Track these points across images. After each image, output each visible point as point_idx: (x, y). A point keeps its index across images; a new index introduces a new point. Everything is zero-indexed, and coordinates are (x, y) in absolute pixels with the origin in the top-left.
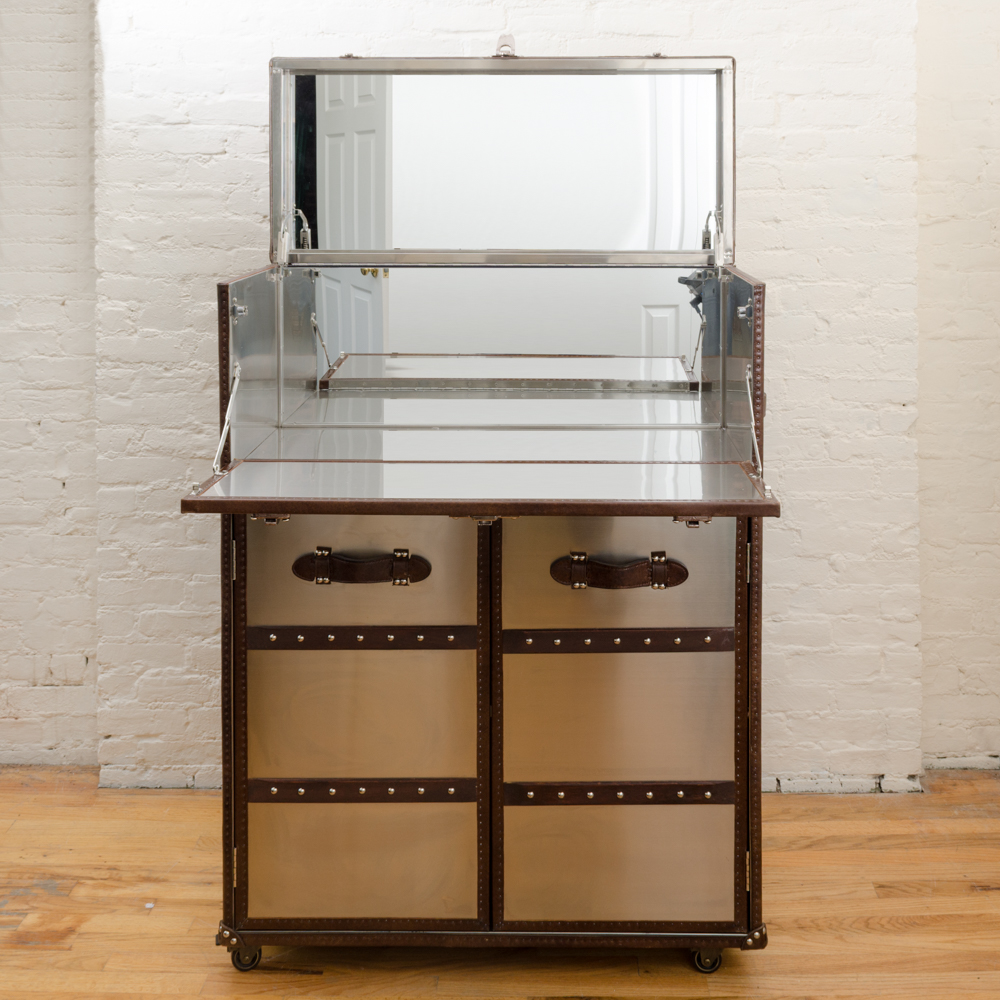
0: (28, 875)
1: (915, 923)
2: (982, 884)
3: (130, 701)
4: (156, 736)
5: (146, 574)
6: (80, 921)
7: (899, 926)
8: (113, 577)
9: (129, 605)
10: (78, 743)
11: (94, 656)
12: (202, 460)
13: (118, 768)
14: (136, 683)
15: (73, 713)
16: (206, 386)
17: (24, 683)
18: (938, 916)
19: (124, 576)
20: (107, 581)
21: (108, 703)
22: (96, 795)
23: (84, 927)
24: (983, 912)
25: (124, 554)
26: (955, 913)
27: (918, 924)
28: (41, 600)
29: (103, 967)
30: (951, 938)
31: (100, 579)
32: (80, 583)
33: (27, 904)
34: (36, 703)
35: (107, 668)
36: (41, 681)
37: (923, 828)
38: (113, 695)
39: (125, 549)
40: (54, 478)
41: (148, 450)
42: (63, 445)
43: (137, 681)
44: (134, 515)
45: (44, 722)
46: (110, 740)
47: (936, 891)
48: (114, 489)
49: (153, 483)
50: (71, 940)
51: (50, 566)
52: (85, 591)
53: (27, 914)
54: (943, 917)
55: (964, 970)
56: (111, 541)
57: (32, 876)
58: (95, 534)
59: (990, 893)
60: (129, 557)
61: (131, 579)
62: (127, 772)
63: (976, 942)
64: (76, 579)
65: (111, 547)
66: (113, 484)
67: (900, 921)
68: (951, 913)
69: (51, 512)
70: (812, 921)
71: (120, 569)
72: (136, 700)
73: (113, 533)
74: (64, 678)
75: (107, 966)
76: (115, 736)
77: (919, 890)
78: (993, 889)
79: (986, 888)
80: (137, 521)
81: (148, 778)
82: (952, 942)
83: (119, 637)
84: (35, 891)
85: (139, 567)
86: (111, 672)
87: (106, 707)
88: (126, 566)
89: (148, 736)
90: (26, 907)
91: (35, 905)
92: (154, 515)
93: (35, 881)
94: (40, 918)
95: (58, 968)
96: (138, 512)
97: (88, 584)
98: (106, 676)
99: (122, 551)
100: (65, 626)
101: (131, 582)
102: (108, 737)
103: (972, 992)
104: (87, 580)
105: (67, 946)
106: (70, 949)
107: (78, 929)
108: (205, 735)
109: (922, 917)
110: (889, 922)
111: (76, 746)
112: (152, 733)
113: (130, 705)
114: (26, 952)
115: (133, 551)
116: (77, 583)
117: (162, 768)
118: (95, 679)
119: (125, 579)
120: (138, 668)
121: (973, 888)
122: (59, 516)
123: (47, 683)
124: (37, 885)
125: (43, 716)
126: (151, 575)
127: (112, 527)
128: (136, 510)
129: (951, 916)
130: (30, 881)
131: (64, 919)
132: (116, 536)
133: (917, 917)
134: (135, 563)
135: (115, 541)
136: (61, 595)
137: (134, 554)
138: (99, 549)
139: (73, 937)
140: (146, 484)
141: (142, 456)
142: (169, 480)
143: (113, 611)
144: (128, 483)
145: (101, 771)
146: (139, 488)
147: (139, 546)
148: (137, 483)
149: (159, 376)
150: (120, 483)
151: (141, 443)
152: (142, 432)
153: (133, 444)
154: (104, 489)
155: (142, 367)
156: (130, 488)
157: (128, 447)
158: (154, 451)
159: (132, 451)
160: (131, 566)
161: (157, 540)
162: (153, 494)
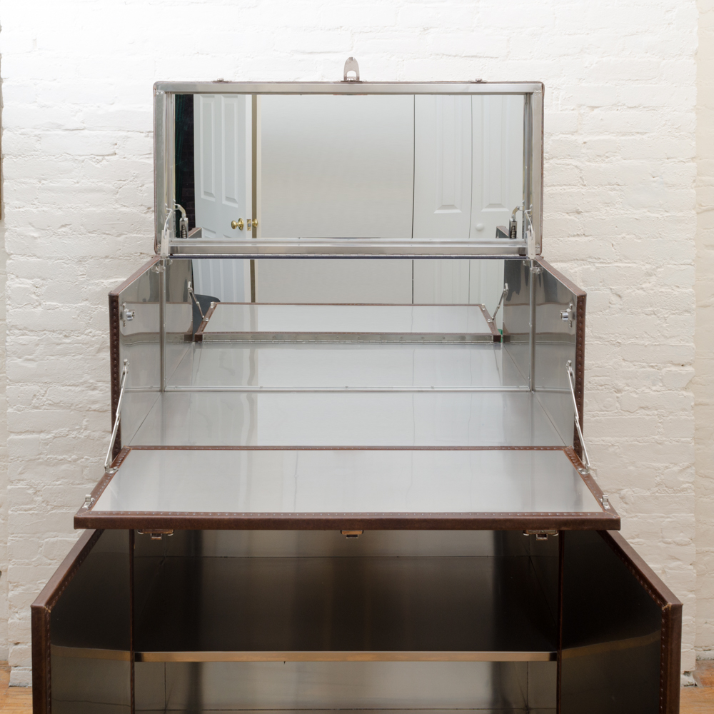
5: (49, 507)
8: (21, 510)
9: (34, 534)
12: (97, 413)
13: (25, 669)
16: (99, 350)
19: (30, 509)
20: (16, 514)
21: (17, 615)
22: (7, 695)
25: (30, 491)
31: (10, 512)
35: (16, 586)
38: (21, 608)
39: (31, 487)
41: (50, 404)
44: (39, 459)
46: (19, 646)
49: (55, 431)
56: (19, 480)
60: (35, 493)
61: (36, 512)
65: (20, 486)
66: (21, 433)
71: (27, 504)
73: (21, 474)
76: (23, 643)
80: (41, 464)
83: (27, 561)
85: (43, 502)
86: (20, 590)
88: (32, 501)
92: (56, 458)
96: (42, 456)
98: (16, 592)
99: (29, 489)
101: (37, 514)
102: (17, 644)
115: (37, 489)
118: (6, 595)
119: (31, 512)
120: (42, 586)
126: (54, 508)
127: (20, 469)
128: (40, 454)
132: (23, 476)
134: (39, 499)
135: (23, 480)
137: (39, 491)
138: (9, 487)
140: (49, 432)
141: (45, 409)
142: (68, 429)
143: (21, 539)
144: (34, 432)
145: (12, 672)
146: (43, 436)
147: (43, 484)
148: (41, 432)
149: (60, 342)
150: (27, 432)
151: (44, 399)
152: (45, 389)
153: (38, 399)
154: (13, 437)
155: (45, 334)
156: (35, 436)
157: (34, 402)
158: (56, 405)
159: (37, 405)
160: (36, 501)
161: (57, 480)
162: (54, 441)
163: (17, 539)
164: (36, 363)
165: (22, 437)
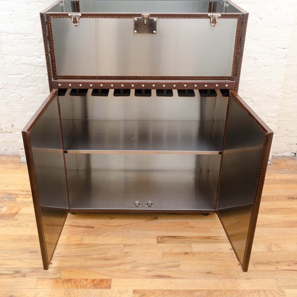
0: (2, 194)
1: (272, 210)
2: (291, 197)
5: (27, 103)
6: (19, 210)
7: (267, 211)
8: (17, 103)
9: (23, 112)
10: (13, 149)
11: (14, 125)
12: (42, 67)
16: (40, 42)
18: (279, 208)
19: (20, 103)
20: (15, 105)
22: (21, 165)
23: (21, 212)
24: (292, 207)
25: (20, 97)
26: (284, 207)
27: (273, 211)
29: (28, 226)
31: (12, 104)
32: (7, 104)
33: (3, 204)
35: (19, 130)
37: (272, 177)
39: (19, 95)
44: (21, 85)
48: (13, 76)
49: (26, 74)
50: (17, 216)
52: (9, 106)
53: (3, 207)
54: (281, 208)
55: (288, 227)
56: (14, 93)
57: (3, 194)
59: (294, 200)
60: (21, 98)
61: (22, 104)
63: (291, 217)
64: (5, 102)
65: (15, 94)
67: (267, 210)
68: (282, 207)
71: (18, 101)
73: (15, 90)
74: (6, 131)
75: (29, 225)
77: (272, 199)
78: (295, 199)
79: (293, 198)
82: (284, 217)
83: (21, 121)
84: (5, 199)
85: (25, 101)
88: (21, 100)
90: (2, 205)
91: (5, 204)
92: (27, 85)
93: (4, 196)
94: (7, 209)
95: (14, 226)
96: (22, 84)
97: (9, 104)
98: (19, 132)
99: (19, 96)
100: (4, 116)
101: (23, 105)
102: (22, 149)
104: (9, 103)
105: (16, 219)
106: (17, 220)
107: (19, 212)
109: (274, 208)
110: (264, 210)
114: (4, 221)
116: (6, 104)
119: (21, 104)
121: (289, 198)
124: (5, 197)
126: (29, 103)
127: (14, 88)
128: (21, 83)
129: (283, 208)
130: (3, 196)
131: (14, 209)
132: (16, 91)
133: (272, 208)
134: (23, 100)
135: (16, 93)
136: (1, 107)
137: (23, 97)
138: (11, 95)
139: (18, 215)
140: (23, 75)
141: (21, 66)
142: (31, 73)
143: (18, 114)
144: (17, 74)
145: (21, 158)
146: (21, 76)
147: (24, 94)
148: (21, 74)
150: (15, 74)
151: (20, 61)
152: (20, 58)
153: (17, 61)
154: (9, 76)
155: (17, 35)
156: (18, 76)
158: (25, 64)
159: (17, 64)
160: (22, 101)
161: (29, 93)
162: (26, 78)
164: (14, 47)
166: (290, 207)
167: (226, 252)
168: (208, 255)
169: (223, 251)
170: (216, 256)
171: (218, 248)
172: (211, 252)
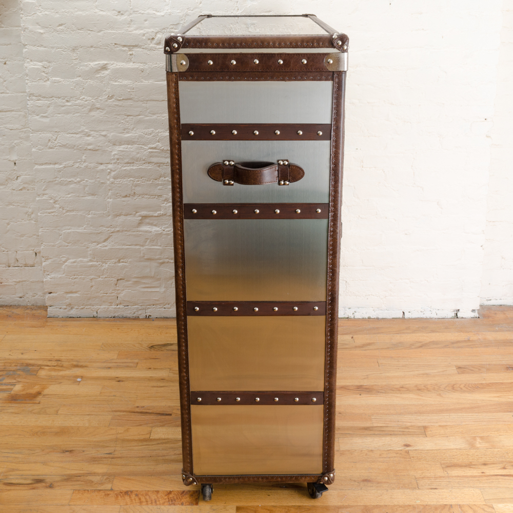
0: (14, 364)
1: (478, 387)
2: (512, 367)
3: (61, 276)
4: (76, 292)
5: (64, 211)
6: (43, 388)
7: (470, 388)
8: (46, 213)
9: (56, 227)
10: (35, 295)
11: (40, 252)
12: (91, 151)
13: (57, 308)
14: (63, 267)
15: (31, 280)
17: (4, 265)
18: (490, 383)
19: (52, 212)
20: (43, 215)
21: (49, 276)
22: (47, 322)
23: (46, 392)
25: (52, 201)
26: (499, 382)
27: (479, 388)
28: (8, 224)
29: (57, 413)
30: (498, 395)
31: (39, 214)
32: (29, 215)
33: (15, 379)
34: (11, 276)
35: (47, 259)
36: (12, 265)
37: (480, 337)
38: (51, 272)
39: (52, 198)
40: (9, 160)
41: (60, 146)
42: (13, 142)
43: (64, 266)
44: (55, 181)
45: (16, 285)
46: (51, 295)
47: (488, 370)
49: (65, 163)
50: (39, 399)
51: (12, 207)
52: (32, 219)
53: (15, 385)
54: (493, 384)
55: (505, 412)
56: (44, 194)
57: (17, 365)
58: (35, 190)
60: (54, 203)
61: (56, 214)
62: (62, 310)
63: (510, 397)
64: (26, 213)
65: (44, 198)
66: (42, 164)
67: (470, 386)
68: (497, 382)
69: (9, 178)
70: (424, 386)
71: (50, 209)
72: (64, 275)
73: (44, 190)
74: (25, 263)
75: (59, 412)
76: (54, 292)
77: (480, 370)
80: (57, 184)
81: (73, 313)
82: (498, 397)
83: (52, 244)
84: (19, 373)
85: (60, 208)
86: (50, 261)
87: (48, 278)
88: (53, 207)
89: (71, 292)
90: (14, 381)
91: (20, 380)
92: (66, 181)
93: (18, 367)
94: (23, 387)
95: (33, 413)
96: (57, 179)
97: (33, 216)
98: (47, 263)
99: (50, 200)
100: (22, 237)
101: (56, 215)
102: (50, 293)
103: (510, 423)
104: (32, 213)
106: (39, 403)
107: (43, 392)
108: (102, 292)
109: (482, 384)
110: (464, 387)
111: (34, 296)
112: (74, 291)
113: (60, 277)
114: (17, 405)
116: (27, 215)
117: (80, 308)
118: (41, 264)
119: (53, 214)
120: (64, 259)
121: (507, 368)
122: (14, 180)
123: (16, 265)
124: (20, 369)
125: (15, 282)
126: (68, 211)
127: (44, 187)
128: (56, 178)
130: (15, 367)
131: (35, 388)
132: (46, 192)
133: (479, 384)
134: (57, 206)
135: (46, 194)
136: (19, 221)
137: (57, 201)
138: (37, 199)
139: (40, 396)
140: (61, 164)
141: (57, 149)
142: (73, 162)
143: (48, 230)
144: (51, 164)
145: (48, 309)
146: (57, 166)
147: (59, 197)
148: (56, 164)
149: (64, 105)
150: (46, 163)
151: (56, 142)
152: (56, 136)
153: (52, 142)
154: (37, 167)
155: (53, 99)
156: (52, 166)
157: (49, 144)
158: (64, 146)
159: (51, 146)
160: (55, 208)
161: (69, 194)
162: (65, 169)
163: (45, 230)
164: (49, 119)
165: (43, 167)
166: (509, 381)
167: (398, 449)
168: (366, 455)
169: (391, 448)
170: (380, 455)
171: (384, 444)
172: (372, 451)
